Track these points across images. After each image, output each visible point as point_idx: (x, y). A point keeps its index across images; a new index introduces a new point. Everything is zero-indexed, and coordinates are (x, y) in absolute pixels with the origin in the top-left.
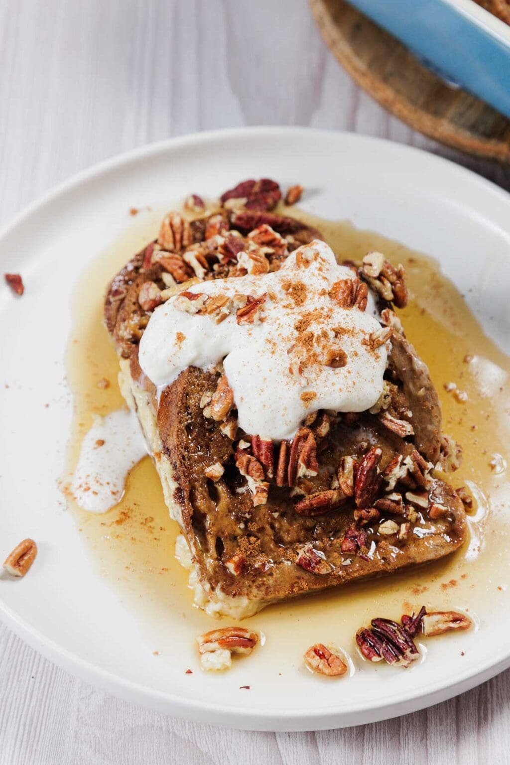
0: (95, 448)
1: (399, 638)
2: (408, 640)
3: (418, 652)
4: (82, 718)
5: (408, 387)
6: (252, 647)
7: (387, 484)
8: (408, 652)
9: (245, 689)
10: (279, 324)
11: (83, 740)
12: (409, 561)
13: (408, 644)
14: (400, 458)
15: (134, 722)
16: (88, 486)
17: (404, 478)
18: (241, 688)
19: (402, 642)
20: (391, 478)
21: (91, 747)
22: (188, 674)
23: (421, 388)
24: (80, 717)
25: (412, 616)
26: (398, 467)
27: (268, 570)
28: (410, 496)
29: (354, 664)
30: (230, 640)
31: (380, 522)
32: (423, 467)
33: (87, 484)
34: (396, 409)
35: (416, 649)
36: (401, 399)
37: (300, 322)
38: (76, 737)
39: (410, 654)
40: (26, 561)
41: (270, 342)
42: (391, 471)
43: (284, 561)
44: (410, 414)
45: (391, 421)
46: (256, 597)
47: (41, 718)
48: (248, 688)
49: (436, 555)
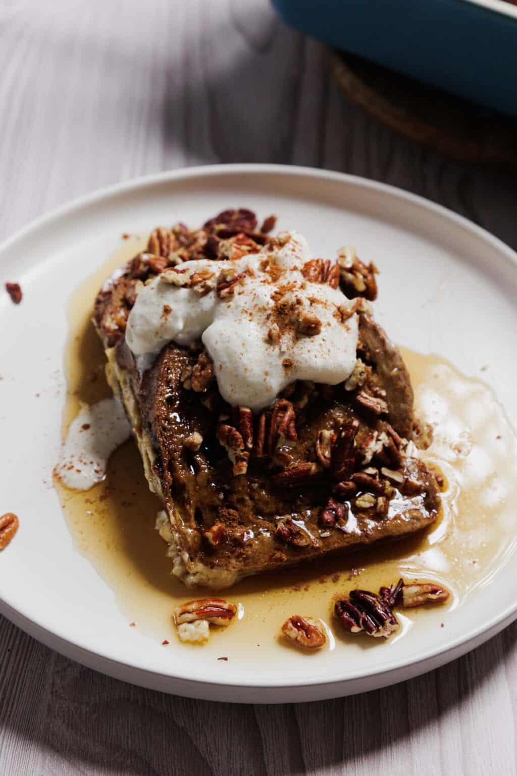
0: (81, 431)
1: (379, 609)
2: (388, 610)
3: (398, 624)
4: (56, 691)
5: (381, 368)
6: (230, 619)
7: (364, 457)
8: (388, 622)
9: (223, 661)
10: (255, 294)
11: (56, 713)
12: (386, 534)
13: (388, 615)
14: (376, 434)
15: (109, 696)
16: (72, 465)
17: (380, 453)
18: (219, 659)
19: (382, 612)
20: (367, 452)
21: (64, 722)
22: (165, 645)
23: (393, 368)
24: (54, 690)
25: (390, 588)
26: (374, 442)
27: (247, 541)
28: (385, 471)
29: (333, 634)
30: (208, 610)
31: (357, 495)
32: (397, 442)
33: (71, 463)
34: (370, 388)
35: (395, 620)
36: (374, 379)
37: (276, 293)
38: (49, 711)
39: (390, 625)
40: (7, 534)
41: (246, 312)
42: (367, 445)
43: (262, 532)
44: (384, 393)
45: (366, 398)
46: (234, 568)
47: (14, 691)
48: (226, 659)
49: (413, 528)
